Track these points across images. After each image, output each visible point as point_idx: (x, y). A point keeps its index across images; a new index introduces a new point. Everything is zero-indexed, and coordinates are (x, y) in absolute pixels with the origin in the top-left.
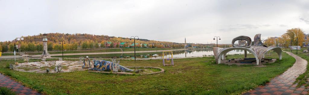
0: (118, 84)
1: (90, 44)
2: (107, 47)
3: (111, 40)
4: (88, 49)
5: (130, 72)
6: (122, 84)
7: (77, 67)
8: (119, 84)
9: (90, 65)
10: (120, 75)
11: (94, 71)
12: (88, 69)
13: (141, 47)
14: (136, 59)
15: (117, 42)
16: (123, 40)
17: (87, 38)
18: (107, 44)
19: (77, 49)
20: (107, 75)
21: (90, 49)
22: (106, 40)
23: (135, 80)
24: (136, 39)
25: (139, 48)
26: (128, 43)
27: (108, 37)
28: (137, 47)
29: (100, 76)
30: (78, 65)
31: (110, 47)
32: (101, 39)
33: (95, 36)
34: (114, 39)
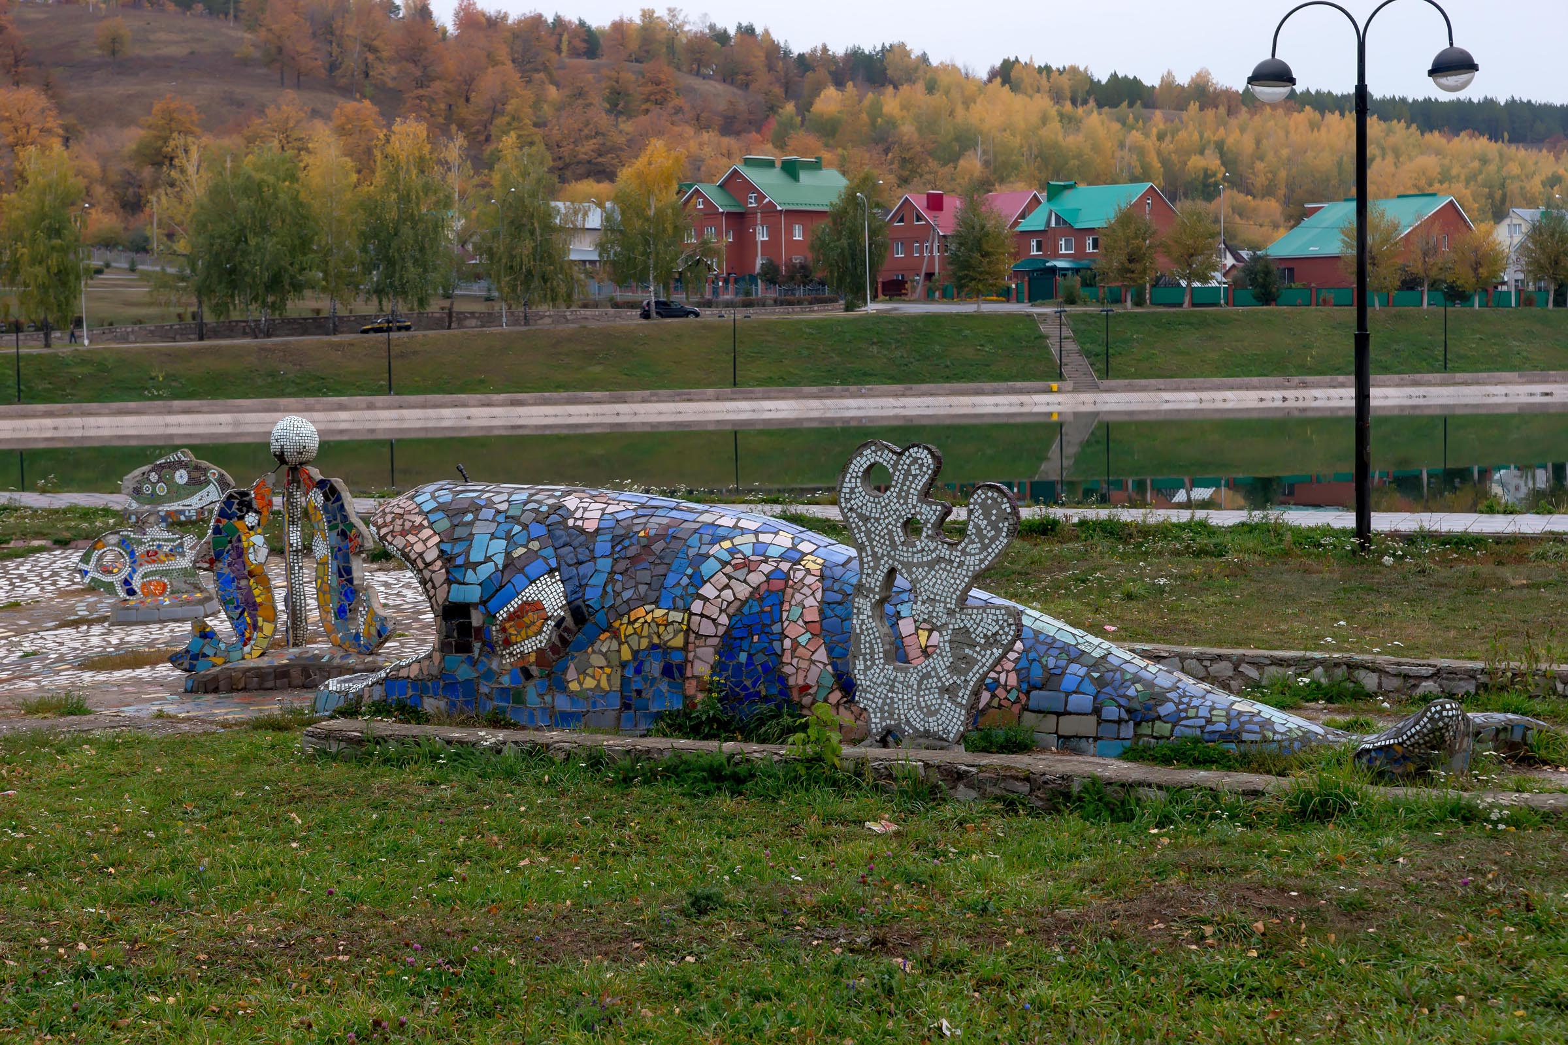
0: (953, 965)
1: (371, 208)
2: (740, 275)
3: (828, 130)
4: (317, 324)
5: (1246, 762)
6: (1042, 969)
7: (65, 678)
8: (992, 962)
9: (360, 624)
10: (1011, 807)
11: (449, 718)
12: (300, 701)
13: (1511, 276)
14: (1381, 522)
15: (972, 164)
16: (1096, 121)
17: (300, 79)
18: (739, 220)
19: (83, 306)
20: (726, 803)
21: (364, 307)
22: (730, 126)
23: (1355, 910)
24: (1395, 109)
25: (1456, 295)
26: (1207, 189)
27: (774, 53)
28: (1410, 284)
29: (566, 822)
30: (95, 638)
31: (801, 275)
32: (618, 102)
33: (493, 24)
34: (891, 103)
